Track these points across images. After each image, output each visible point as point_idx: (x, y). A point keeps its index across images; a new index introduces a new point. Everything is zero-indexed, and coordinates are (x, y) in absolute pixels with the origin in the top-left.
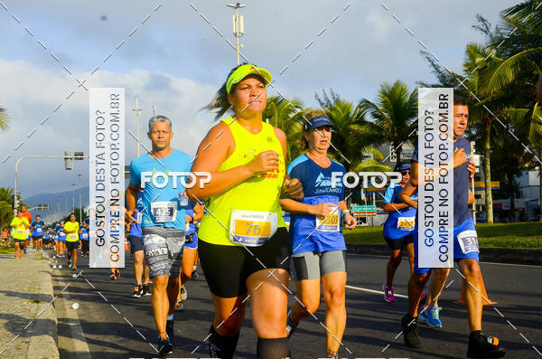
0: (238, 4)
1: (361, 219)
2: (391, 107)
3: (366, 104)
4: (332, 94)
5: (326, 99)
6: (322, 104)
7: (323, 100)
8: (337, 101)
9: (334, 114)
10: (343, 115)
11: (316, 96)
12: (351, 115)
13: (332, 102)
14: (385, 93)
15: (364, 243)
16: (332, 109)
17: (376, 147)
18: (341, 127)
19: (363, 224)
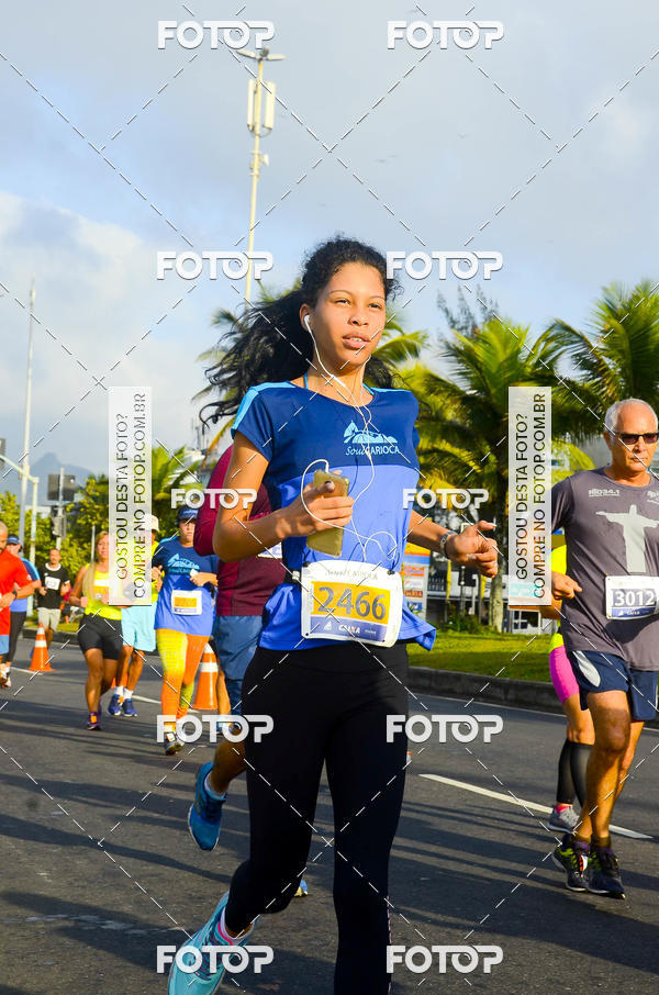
0: (265, 53)
1: (525, 615)
2: (625, 345)
3: (563, 334)
4: (482, 300)
5: (465, 311)
6: (453, 323)
7: (456, 313)
8: (492, 319)
9: (480, 351)
10: (502, 356)
11: (441, 301)
12: (523, 356)
13: (479, 319)
14: (612, 310)
15: (527, 680)
16: (476, 336)
17: (578, 441)
18: (495, 385)
19: (530, 630)
